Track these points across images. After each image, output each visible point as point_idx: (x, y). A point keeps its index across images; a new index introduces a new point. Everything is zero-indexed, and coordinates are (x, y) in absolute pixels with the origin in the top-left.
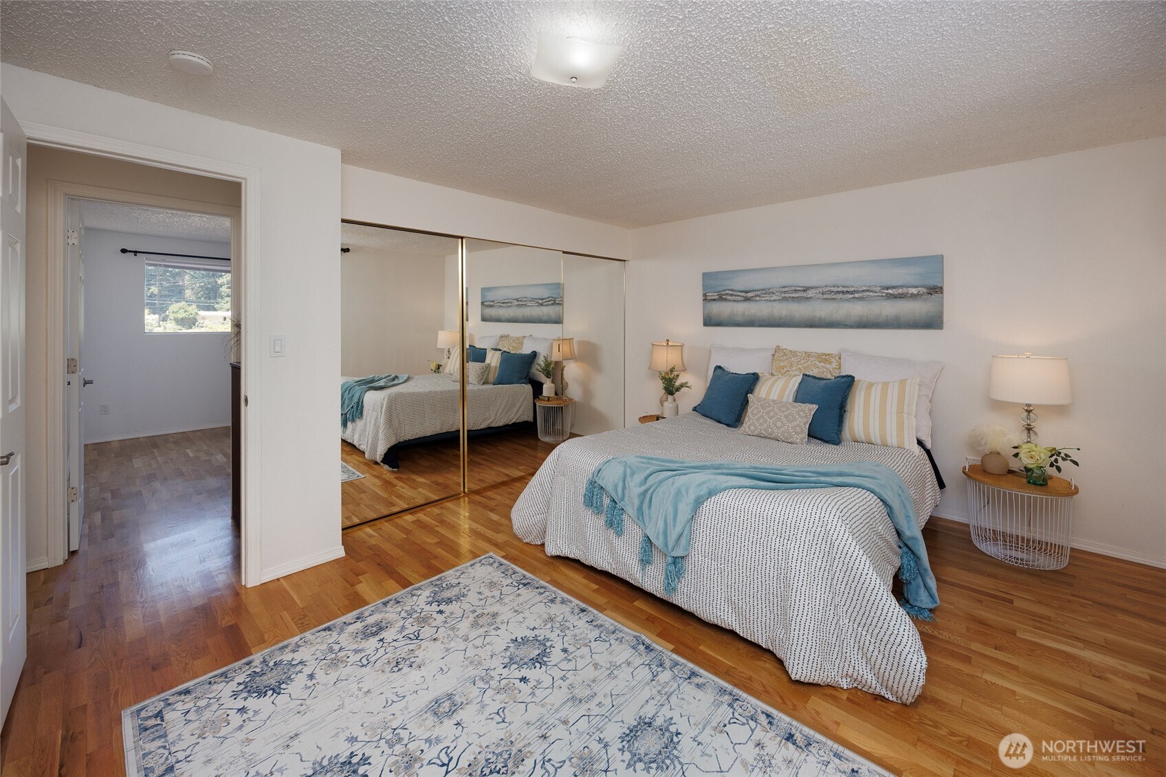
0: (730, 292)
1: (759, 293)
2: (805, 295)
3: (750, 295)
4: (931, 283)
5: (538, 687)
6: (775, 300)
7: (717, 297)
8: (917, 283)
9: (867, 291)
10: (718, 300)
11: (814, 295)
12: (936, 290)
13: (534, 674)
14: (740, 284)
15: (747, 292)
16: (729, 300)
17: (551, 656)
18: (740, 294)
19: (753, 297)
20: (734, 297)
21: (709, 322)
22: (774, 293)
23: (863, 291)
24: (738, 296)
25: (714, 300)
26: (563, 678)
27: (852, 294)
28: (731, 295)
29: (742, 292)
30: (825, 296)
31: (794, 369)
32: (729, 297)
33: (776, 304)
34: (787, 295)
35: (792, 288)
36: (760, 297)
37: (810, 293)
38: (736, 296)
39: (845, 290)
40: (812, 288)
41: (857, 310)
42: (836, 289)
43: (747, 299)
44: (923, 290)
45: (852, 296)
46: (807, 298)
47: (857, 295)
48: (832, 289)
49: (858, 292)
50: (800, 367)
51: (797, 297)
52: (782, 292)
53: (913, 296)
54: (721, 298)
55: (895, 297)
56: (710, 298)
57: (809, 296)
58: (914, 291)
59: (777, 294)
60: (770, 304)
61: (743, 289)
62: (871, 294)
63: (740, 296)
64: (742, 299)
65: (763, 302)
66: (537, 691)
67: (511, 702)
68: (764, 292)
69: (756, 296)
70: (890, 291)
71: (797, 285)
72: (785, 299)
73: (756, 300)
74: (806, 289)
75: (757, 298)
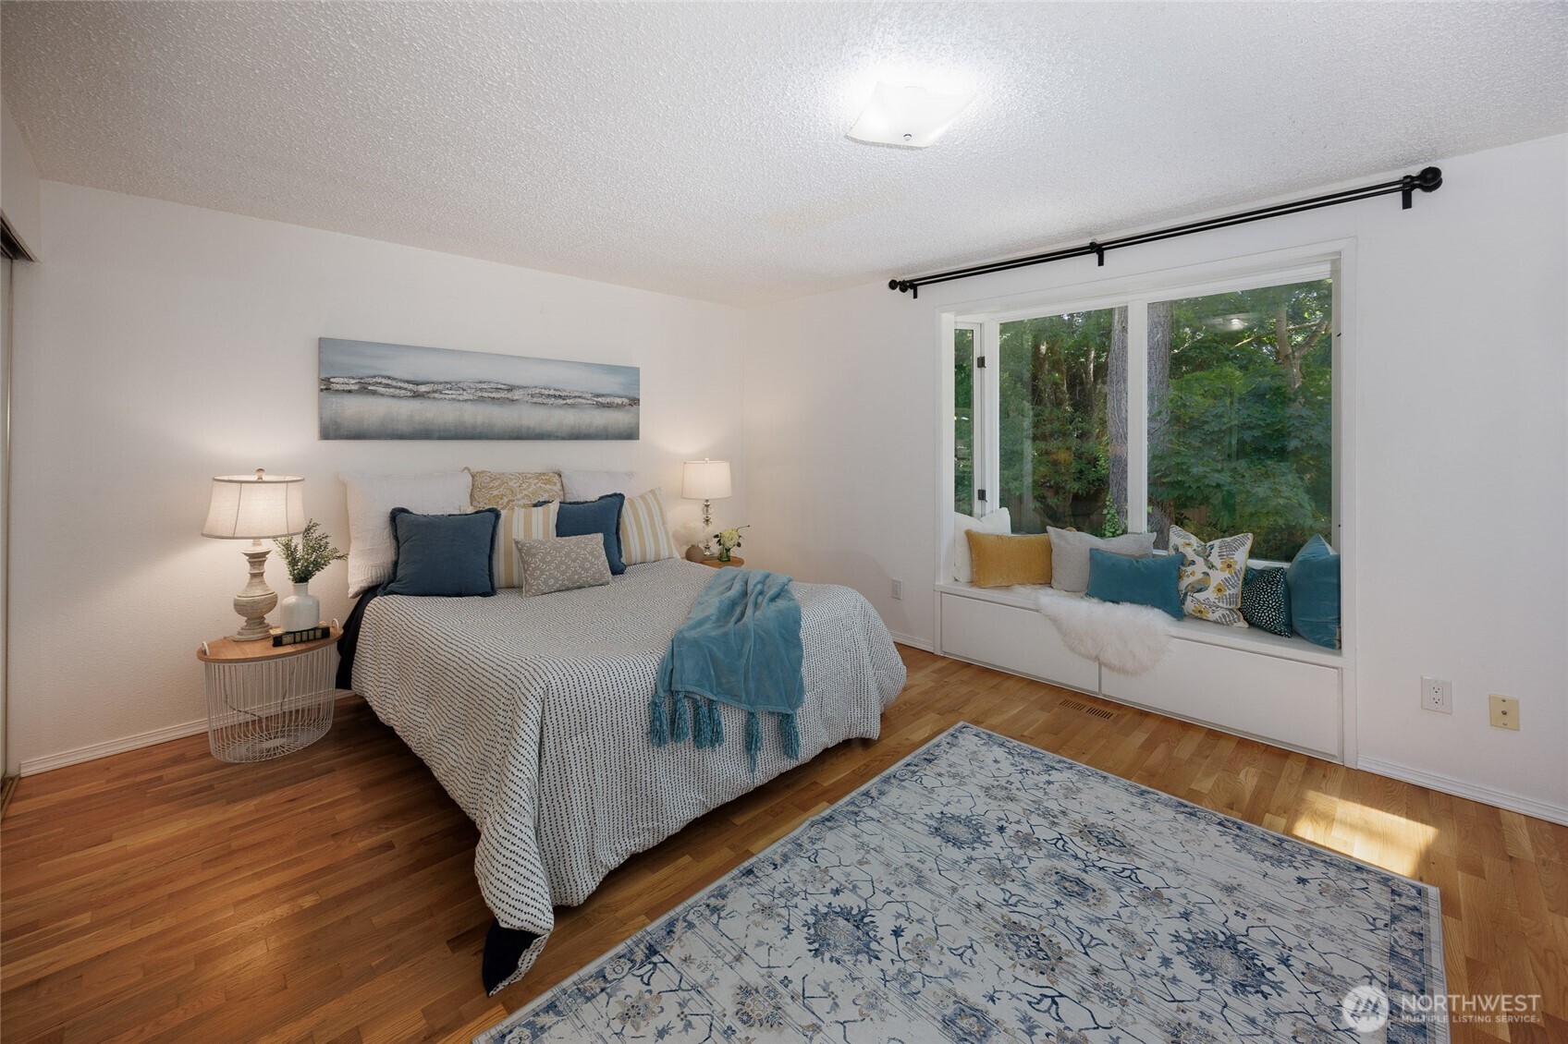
0: (385, 381)
1: (441, 387)
2: (509, 395)
3: (423, 389)
4: (632, 394)
5: (907, 916)
6: (466, 401)
7: (356, 387)
8: (622, 393)
9: (579, 397)
10: (358, 392)
11: (521, 397)
12: (635, 402)
13: (884, 924)
14: (404, 368)
15: (417, 384)
16: (382, 395)
17: (848, 906)
18: (406, 385)
19: (429, 392)
20: (392, 390)
21: (331, 431)
22: (464, 390)
23: (575, 397)
24: (400, 388)
25: (350, 391)
26: (888, 892)
27: (564, 399)
28: (387, 386)
29: (408, 382)
30: (535, 400)
31: (519, 496)
32: (381, 389)
33: (468, 406)
34: (485, 394)
35: (492, 385)
36: (441, 393)
37: (516, 395)
38: (396, 387)
39: (558, 393)
40: (520, 387)
41: (569, 418)
42: (547, 392)
43: (417, 395)
44: (626, 401)
45: (564, 402)
46: (513, 401)
47: (569, 401)
48: (543, 391)
49: (569, 397)
50: (526, 492)
51: (497, 399)
52: (477, 390)
53: (619, 406)
54: (364, 389)
55: (604, 407)
56: (338, 387)
57: (515, 398)
58: (619, 401)
59: (469, 391)
60: (457, 405)
61: (411, 378)
62: (583, 401)
63: (406, 389)
64: (409, 394)
65: (446, 402)
66: (914, 916)
67: (938, 942)
68: (449, 386)
69: (435, 392)
70: (600, 399)
71: (499, 381)
72: (482, 400)
73: (434, 398)
74: (511, 389)
75: (436, 395)
